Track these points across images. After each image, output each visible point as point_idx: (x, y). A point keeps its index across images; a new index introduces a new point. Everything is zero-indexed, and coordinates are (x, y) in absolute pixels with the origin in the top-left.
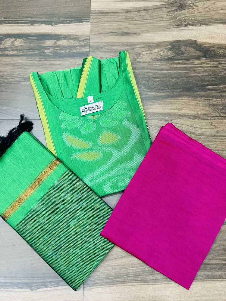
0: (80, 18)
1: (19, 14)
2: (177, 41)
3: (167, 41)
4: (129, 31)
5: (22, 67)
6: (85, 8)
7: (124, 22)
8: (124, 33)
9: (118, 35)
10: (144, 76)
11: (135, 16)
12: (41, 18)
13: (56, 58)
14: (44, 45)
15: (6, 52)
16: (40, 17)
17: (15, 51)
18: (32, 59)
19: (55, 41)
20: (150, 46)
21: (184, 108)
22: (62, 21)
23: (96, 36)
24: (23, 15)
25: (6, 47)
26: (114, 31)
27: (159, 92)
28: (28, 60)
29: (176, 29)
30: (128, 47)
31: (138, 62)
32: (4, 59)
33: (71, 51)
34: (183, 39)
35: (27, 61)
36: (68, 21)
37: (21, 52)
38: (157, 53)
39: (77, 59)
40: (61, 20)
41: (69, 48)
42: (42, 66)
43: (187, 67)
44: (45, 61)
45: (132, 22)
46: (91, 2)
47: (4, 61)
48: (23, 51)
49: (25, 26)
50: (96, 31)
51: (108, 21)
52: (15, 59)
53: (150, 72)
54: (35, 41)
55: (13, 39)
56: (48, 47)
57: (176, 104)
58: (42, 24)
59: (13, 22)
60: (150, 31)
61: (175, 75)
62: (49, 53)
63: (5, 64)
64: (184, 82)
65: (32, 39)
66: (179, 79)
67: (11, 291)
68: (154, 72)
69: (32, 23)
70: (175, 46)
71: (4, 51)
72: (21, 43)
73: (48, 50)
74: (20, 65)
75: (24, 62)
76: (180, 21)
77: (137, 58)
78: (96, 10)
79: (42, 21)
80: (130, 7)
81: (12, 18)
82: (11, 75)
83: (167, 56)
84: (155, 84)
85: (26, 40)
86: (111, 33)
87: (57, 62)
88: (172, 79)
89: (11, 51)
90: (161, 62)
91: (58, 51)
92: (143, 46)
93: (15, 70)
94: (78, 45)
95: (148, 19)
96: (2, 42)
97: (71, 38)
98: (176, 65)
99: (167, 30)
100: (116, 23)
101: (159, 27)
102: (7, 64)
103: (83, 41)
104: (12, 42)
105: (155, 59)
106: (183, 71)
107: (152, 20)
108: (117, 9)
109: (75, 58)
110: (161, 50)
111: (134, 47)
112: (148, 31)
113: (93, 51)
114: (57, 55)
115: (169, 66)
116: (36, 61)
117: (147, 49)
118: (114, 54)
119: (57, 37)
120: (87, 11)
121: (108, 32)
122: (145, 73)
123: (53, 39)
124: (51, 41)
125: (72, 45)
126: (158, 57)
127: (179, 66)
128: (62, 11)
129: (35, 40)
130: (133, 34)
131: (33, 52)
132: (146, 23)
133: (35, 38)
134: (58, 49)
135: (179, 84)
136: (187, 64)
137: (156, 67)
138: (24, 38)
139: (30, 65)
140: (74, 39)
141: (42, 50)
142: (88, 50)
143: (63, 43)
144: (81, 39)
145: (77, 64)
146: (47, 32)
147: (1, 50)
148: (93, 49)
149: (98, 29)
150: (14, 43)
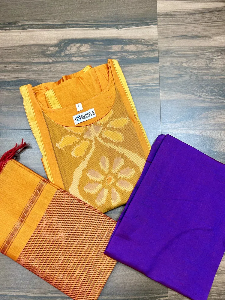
0: (147, 20)
1: (83, 17)
4: (200, 33)
6: (151, 9)
7: (193, 24)
8: (193, 36)
9: (188, 39)
10: (218, 83)
11: (205, 17)
12: (106, 22)
13: (124, 64)
14: (111, 50)
15: (72, 58)
16: (105, 20)
17: (81, 57)
19: (123, 46)
20: (222, 50)
22: (129, 24)
23: (165, 40)
24: (87, 18)
25: (72, 53)
26: (183, 34)
30: (199, 52)
31: (211, 68)
32: (70, 65)
33: (140, 57)
36: (134, 24)
37: (87, 59)
39: (146, 65)
40: (127, 23)
41: (138, 53)
45: (201, 24)
46: (157, 3)
47: (70, 68)
48: (90, 57)
49: (90, 30)
50: (165, 34)
51: (176, 23)
52: (83, 65)
54: (101, 46)
55: (79, 45)
56: (116, 52)
58: (107, 28)
59: (77, 26)
60: (222, 34)
62: (117, 58)
63: (72, 71)
65: (98, 44)
69: (97, 27)
71: (70, 57)
72: (87, 48)
73: (115, 55)
77: (210, 63)
78: (164, 11)
79: (107, 25)
80: (199, 8)
81: (76, 21)
85: (91, 46)
86: (180, 37)
87: (126, 69)
89: (77, 57)
91: (126, 56)
92: (215, 50)
94: (146, 50)
95: (219, 21)
96: (68, 48)
97: (139, 42)
100: (184, 25)
103: (152, 45)
104: (78, 48)
107: (223, 22)
108: (185, 10)
109: (144, 64)
111: (205, 51)
112: (219, 34)
113: (162, 57)
117: (220, 54)
118: (185, 59)
119: (124, 41)
120: (154, 13)
121: (178, 36)
122: (219, 80)
123: (120, 44)
124: (118, 46)
125: (140, 49)
128: (127, 13)
130: (203, 37)
131: (100, 58)
132: (217, 26)
133: (101, 43)
134: (126, 54)
138: (90, 43)
140: (142, 44)
141: (110, 55)
142: (157, 55)
143: (131, 47)
144: (149, 44)
145: (147, 71)
146: (113, 37)
147: (67, 56)
148: (162, 54)
149: (167, 32)
150: (80, 49)
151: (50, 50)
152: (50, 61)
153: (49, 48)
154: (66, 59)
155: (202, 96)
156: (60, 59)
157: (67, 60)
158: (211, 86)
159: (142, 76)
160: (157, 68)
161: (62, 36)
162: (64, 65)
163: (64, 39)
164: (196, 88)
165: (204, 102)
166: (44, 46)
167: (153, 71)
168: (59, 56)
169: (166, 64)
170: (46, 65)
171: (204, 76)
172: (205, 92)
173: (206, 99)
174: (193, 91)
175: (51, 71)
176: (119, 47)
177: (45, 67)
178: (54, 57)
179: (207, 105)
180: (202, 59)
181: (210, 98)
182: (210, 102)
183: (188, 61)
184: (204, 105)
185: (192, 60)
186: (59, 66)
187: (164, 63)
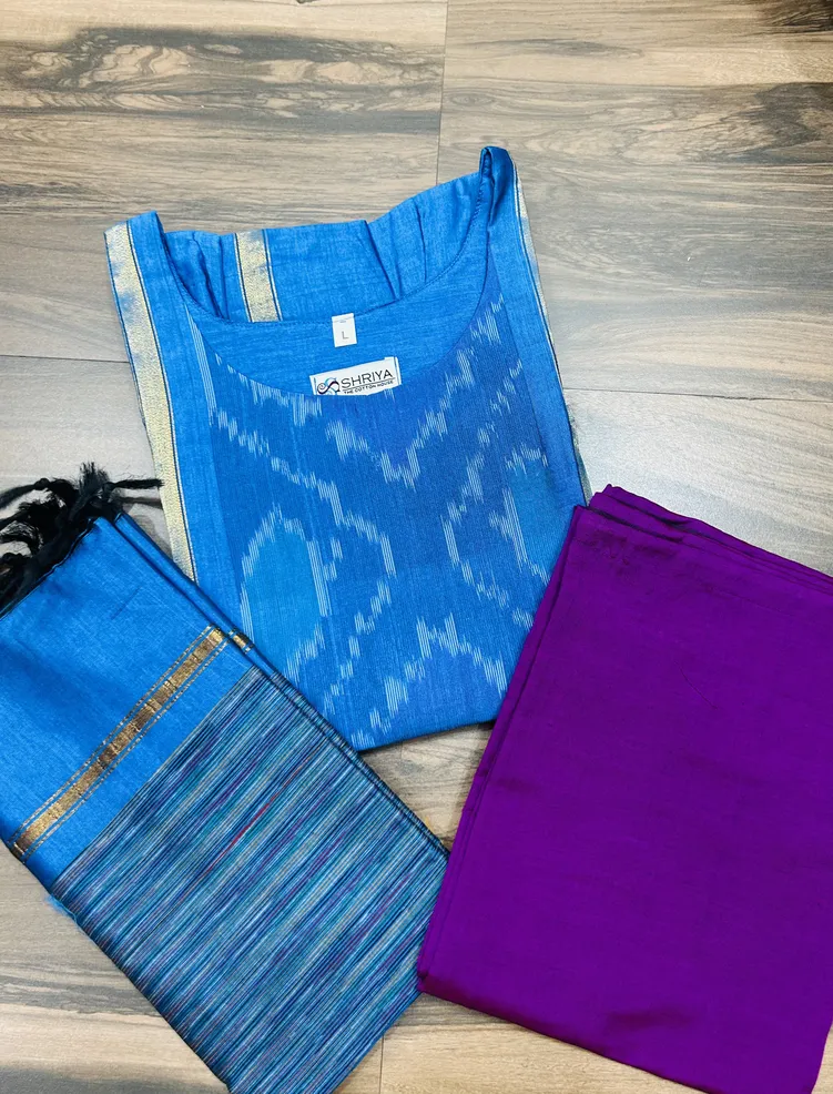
2: (785, 85)
3: (748, 85)
4: (600, 35)
5: (180, 161)
8: (578, 44)
9: (558, 52)
10: (648, 220)
13: (311, 131)
14: (265, 79)
15: (119, 98)
17: (153, 97)
18: (219, 132)
19: (311, 63)
20: (677, 101)
21: (801, 354)
23: (468, 52)
25: (121, 79)
26: (539, 33)
27: (708, 285)
28: (201, 134)
29: (784, 38)
30: (591, 103)
31: (631, 163)
32: (108, 123)
33: (371, 108)
34: (812, 81)
35: (200, 137)
37: (175, 104)
38: (705, 130)
39: (392, 138)
41: (364, 93)
42: (255, 162)
43: (822, 193)
44: (268, 140)
47: (109, 136)
48: (185, 97)
50: (473, 31)
52: (156, 126)
53: (676, 206)
54: (231, 60)
55: (149, 50)
56: (283, 85)
57: (773, 335)
60: (681, 41)
61: (773, 222)
62: (286, 109)
63: (113, 147)
64: (804, 251)
65: (221, 53)
66: (786, 236)
67: (105, 1022)
68: (691, 203)
70: (780, 107)
71: (110, 93)
72: (178, 65)
73: (281, 97)
74: (172, 154)
75: (187, 140)
76: (802, 9)
77: (627, 147)
82: (137, 191)
83: (744, 143)
84: (693, 253)
85: (195, 57)
86: (529, 44)
87: (314, 149)
88: (756, 236)
89: (141, 97)
90: (721, 168)
91: (320, 102)
92: (652, 99)
93: (151, 173)
94: (396, 84)
96: (105, 58)
97: (373, 54)
98: (779, 181)
99: (748, 38)
101: (720, 27)
102: (123, 148)
103: (418, 67)
104: (145, 62)
105: (696, 154)
106: (807, 205)
109: (384, 134)
110: (722, 120)
111: (614, 102)
112: (672, 42)
113: (454, 112)
114: (313, 121)
115: (749, 184)
116: (233, 139)
117: (667, 114)
118: (539, 127)
119: (318, 48)
121: (519, 39)
122: (656, 209)
123: (301, 58)
124: (297, 63)
125: (376, 81)
126: (709, 146)
127: (788, 187)
129: (231, 55)
130: (614, 48)
131: (223, 102)
132: (669, 10)
133: (233, 49)
134: (321, 95)
135: (787, 256)
136: (820, 180)
137: (700, 185)
138: (189, 48)
139: (208, 156)
140: (384, 62)
141: (260, 96)
142: (437, 105)
143: (341, 72)
144: (411, 62)
145: (392, 160)
146: (280, 29)
147: (100, 89)
148: (455, 102)
149: (480, 24)
150: (150, 66)
151: (36, 65)
152: (35, 102)
153: (35, 58)
154: (95, 100)
155: (586, 263)
156: (71, 100)
157: (97, 104)
158: (624, 229)
159: (373, 179)
160: (429, 151)
161: (87, 16)
162: (85, 124)
163: (93, 26)
164: (568, 234)
165: (594, 285)
166: (17, 47)
167: (414, 163)
168: (69, 89)
169: (468, 140)
170: (16, 116)
171: (602, 190)
172: (598, 250)
173: (601, 277)
174: (558, 243)
175: (34, 142)
176: (297, 67)
177: (12, 125)
178: (50, 89)
179: (604, 298)
180: (599, 130)
181: (618, 274)
182: (616, 289)
183: (545, 134)
184: (591, 298)
185: (563, 132)
186: (67, 126)
187: (458, 135)
